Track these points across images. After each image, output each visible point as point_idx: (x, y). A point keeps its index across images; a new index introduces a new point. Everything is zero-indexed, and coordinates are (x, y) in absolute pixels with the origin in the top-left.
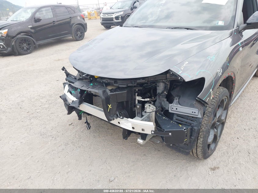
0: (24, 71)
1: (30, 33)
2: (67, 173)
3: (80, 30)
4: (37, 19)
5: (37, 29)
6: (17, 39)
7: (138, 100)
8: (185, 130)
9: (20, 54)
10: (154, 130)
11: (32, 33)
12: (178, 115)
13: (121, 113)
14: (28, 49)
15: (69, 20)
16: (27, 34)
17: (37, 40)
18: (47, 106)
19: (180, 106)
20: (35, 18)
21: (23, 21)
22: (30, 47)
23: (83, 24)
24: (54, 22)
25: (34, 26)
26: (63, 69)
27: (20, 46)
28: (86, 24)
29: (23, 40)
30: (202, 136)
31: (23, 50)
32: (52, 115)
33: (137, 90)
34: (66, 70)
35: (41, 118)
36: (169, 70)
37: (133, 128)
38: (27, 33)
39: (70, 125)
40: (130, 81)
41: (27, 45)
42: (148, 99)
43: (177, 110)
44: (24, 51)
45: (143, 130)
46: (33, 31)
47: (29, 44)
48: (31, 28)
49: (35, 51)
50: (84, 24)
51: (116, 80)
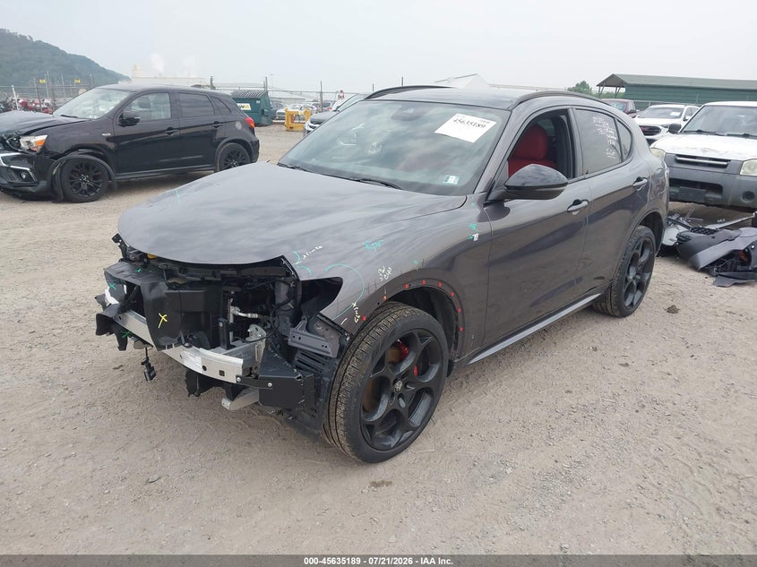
0: (63, 241)
1: (103, 150)
2: (66, 458)
3: (238, 155)
4: (128, 119)
5: (123, 143)
6: (68, 161)
7: (234, 315)
8: (298, 378)
9: (68, 199)
10: (241, 373)
11: (109, 150)
12: (305, 353)
13: (191, 336)
14: (91, 189)
15: (210, 128)
16: (96, 152)
17: (119, 170)
18: (81, 324)
19: (307, 333)
20: (121, 116)
21: (90, 120)
22: (99, 184)
23: (249, 141)
24: (170, 129)
25: (116, 135)
26: (117, 238)
27: (71, 178)
28: (257, 143)
29: (81, 166)
30: (343, 401)
31: (77, 189)
32: (87, 343)
33: (232, 293)
34: (123, 243)
35: (57, 347)
36: (283, 257)
37: (204, 368)
38: (95, 149)
39: (115, 369)
40: (211, 271)
41: (91, 179)
42: (256, 316)
43: (300, 341)
44: (81, 193)
45: (222, 373)
46: (111, 145)
47: (95, 178)
48: (108, 139)
49: (110, 197)
50: (252, 142)
51: (184, 267)
